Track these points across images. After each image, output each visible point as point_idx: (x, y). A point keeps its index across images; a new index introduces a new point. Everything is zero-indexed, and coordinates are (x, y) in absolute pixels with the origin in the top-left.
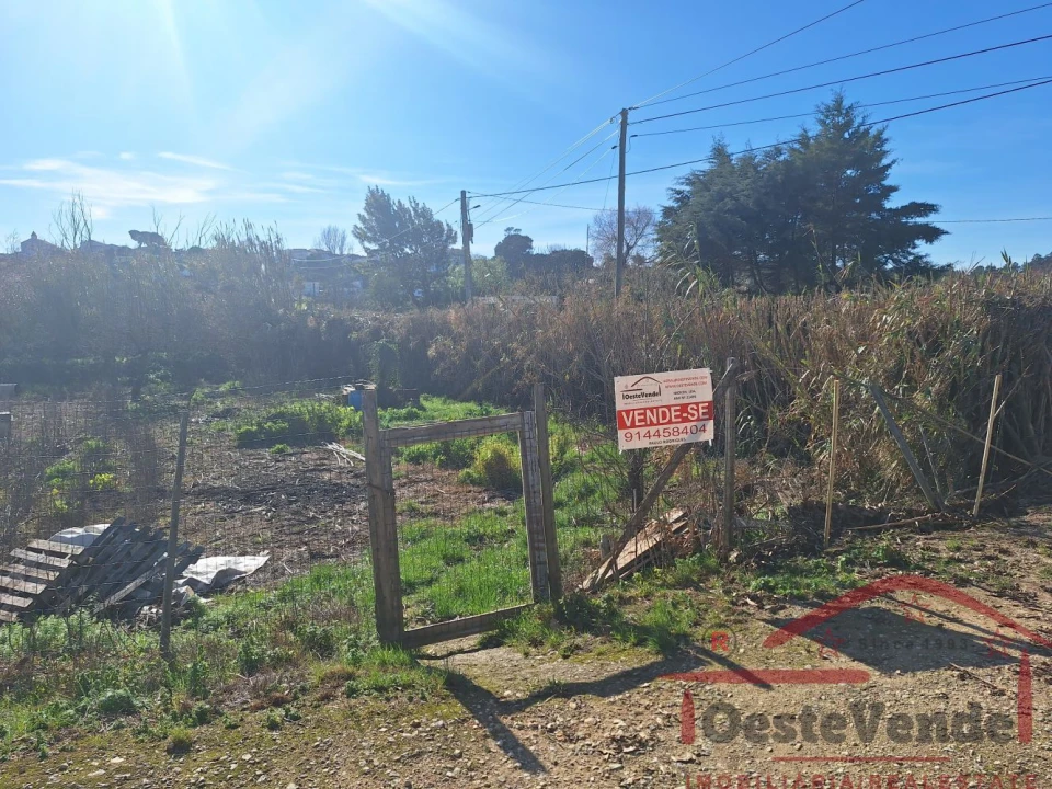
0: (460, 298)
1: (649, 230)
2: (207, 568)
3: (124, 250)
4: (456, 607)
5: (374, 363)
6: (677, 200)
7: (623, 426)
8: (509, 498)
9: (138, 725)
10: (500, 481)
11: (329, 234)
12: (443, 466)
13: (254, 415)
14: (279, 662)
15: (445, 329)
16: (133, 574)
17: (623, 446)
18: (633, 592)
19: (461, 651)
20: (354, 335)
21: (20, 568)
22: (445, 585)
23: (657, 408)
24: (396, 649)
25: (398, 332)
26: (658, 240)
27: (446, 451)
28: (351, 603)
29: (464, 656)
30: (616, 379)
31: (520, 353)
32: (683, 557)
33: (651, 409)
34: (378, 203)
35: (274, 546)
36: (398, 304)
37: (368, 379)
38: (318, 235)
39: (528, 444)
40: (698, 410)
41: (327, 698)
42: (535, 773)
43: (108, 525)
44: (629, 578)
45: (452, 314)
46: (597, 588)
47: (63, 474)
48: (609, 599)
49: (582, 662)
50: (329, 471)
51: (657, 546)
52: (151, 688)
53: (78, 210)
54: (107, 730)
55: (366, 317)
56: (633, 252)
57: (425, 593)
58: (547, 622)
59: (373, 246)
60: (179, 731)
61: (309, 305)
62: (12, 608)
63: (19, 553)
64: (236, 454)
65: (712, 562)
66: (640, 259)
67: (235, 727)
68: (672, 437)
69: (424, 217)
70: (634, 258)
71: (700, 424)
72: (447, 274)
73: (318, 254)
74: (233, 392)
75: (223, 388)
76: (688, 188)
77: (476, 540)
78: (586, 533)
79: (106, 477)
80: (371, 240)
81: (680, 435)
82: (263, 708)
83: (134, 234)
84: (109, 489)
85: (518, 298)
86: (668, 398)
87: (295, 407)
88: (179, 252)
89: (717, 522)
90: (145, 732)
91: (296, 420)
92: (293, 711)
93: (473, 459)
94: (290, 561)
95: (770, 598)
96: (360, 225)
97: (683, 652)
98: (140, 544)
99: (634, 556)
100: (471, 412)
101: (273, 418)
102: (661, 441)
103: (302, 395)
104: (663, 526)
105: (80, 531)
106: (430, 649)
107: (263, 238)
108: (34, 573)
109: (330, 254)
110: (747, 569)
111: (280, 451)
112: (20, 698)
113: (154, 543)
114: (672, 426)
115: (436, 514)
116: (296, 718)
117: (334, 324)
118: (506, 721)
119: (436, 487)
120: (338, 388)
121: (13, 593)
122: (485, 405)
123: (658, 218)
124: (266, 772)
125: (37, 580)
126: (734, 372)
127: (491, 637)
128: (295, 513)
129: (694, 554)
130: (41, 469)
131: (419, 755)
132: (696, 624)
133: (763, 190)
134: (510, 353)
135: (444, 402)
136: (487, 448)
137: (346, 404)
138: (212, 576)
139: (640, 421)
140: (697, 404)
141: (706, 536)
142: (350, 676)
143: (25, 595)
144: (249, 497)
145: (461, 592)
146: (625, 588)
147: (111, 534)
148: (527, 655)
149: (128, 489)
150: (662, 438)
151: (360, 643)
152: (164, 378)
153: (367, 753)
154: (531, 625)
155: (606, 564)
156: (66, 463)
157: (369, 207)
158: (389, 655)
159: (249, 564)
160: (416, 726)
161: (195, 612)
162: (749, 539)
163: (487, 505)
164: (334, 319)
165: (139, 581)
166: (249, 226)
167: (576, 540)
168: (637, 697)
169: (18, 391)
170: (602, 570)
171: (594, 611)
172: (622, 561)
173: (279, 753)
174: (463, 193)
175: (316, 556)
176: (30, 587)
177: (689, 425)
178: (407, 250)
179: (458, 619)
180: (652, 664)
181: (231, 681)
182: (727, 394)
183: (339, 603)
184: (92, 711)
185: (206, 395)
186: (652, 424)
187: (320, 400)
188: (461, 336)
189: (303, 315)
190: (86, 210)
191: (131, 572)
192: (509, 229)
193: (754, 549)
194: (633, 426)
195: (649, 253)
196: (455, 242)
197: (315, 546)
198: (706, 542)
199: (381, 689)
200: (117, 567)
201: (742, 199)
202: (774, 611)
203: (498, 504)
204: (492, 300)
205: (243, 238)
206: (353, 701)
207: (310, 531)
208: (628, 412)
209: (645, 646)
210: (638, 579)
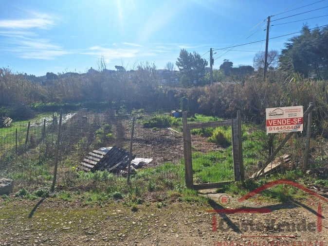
0: (209, 83)
1: (275, 58)
2: (137, 161)
3: (114, 71)
4: (208, 179)
5: (181, 104)
6: (287, 47)
7: (269, 125)
8: (224, 147)
9: (124, 202)
10: (222, 142)
11: (169, 65)
12: (202, 136)
13: (148, 118)
14: (159, 189)
15: (203, 93)
16: (118, 161)
17: (268, 132)
18: (270, 181)
19: (211, 193)
20: (176, 95)
21: (91, 157)
22: (204, 172)
23: (282, 119)
24: (192, 190)
25: (189, 94)
26: (280, 61)
27: (203, 132)
28: (177, 174)
29: (212, 194)
30: (267, 109)
31: (228, 101)
32: (289, 170)
33: (279, 120)
34: (184, 54)
35: (154, 156)
36: (189, 86)
37: (179, 109)
38: (166, 65)
39: (234, 130)
40: (297, 121)
41: (173, 201)
42: (238, 233)
43: (112, 147)
44: (269, 176)
45: (206, 88)
46: (257, 178)
47: (100, 133)
48: (262, 182)
49: (252, 201)
50: (168, 135)
51: (279, 167)
52: (126, 192)
53: (103, 60)
54: (116, 202)
55: (179, 90)
56: (269, 66)
57: (198, 174)
58: (239, 187)
59: (182, 68)
60: (134, 205)
61: (163, 86)
62: (89, 168)
63: (90, 153)
64: (143, 130)
65: (300, 173)
66: (272, 68)
67: (149, 206)
68: (287, 130)
69: (198, 58)
70: (269, 68)
71: (298, 125)
72: (205, 76)
73: (165, 71)
74: (142, 112)
75: (139, 111)
76: (292, 42)
77: (213, 159)
78: (251, 160)
79: (110, 134)
80: (181, 66)
81: (289, 129)
82: (155, 202)
83: (116, 67)
84: (111, 137)
85: (228, 82)
86: (286, 116)
87: (159, 116)
88: (128, 71)
89: (302, 160)
90: (125, 204)
91: (159, 120)
92: (164, 204)
93: (212, 134)
94: (158, 161)
95: (323, 187)
96: (178, 61)
97: (289, 202)
98: (120, 153)
99: (270, 169)
100: (211, 120)
101: (153, 120)
102: (282, 131)
103: (160, 113)
104: (281, 160)
105: (105, 148)
106: (201, 191)
107: (152, 66)
108: (94, 159)
109: (169, 71)
110: (314, 176)
111: (155, 129)
112: (94, 191)
113: (124, 153)
114: (287, 126)
115: (200, 151)
116: (165, 206)
117: (170, 92)
118: (228, 216)
119: (200, 142)
120: (171, 111)
121: (89, 164)
122: (216, 117)
123: (280, 54)
124: (158, 220)
125: (95, 161)
126: (312, 107)
127: (220, 190)
128: (159, 147)
129: (293, 170)
130: (94, 131)
131: (201, 222)
132: (294, 193)
133: (322, 42)
134: (225, 101)
135: (202, 116)
136: (217, 131)
137: (173, 116)
138: (138, 163)
139: (275, 124)
140: (297, 118)
141: (297, 164)
142: (179, 196)
143: (92, 164)
144: (147, 142)
145: (209, 175)
146: (267, 179)
147: (113, 150)
148: (233, 197)
149: (116, 138)
150: (283, 130)
151: (181, 186)
152: (124, 108)
153: (186, 219)
154: (233, 188)
155: (260, 171)
156: (100, 130)
157: (181, 56)
158: (190, 191)
159: (148, 161)
160: (200, 213)
161: (134, 173)
162: (314, 166)
163: (217, 149)
164: (170, 91)
165: (120, 163)
166: (147, 63)
167: (248, 162)
168: (273, 215)
169: (88, 110)
170: (258, 173)
171: (256, 185)
172: (266, 170)
173: (161, 215)
174: (211, 49)
175: (165, 160)
176: (93, 163)
177: (293, 126)
178: (192, 68)
179: (208, 183)
180: (278, 205)
181: (146, 193)
182: (309, 115)
183: (174, 174)
184: (112, 197)
185: (135, 113)
186: (279, 125)
187: (165, 115)
188: (208, 95)
189: (161, 89)
190: (105, 60)
191: (118, 160)
192: (225, 60)
193: (316, 170)
194: (272, 125)
195: (275, 66)
196: (207, 65)
197: (166, 157)
198: (297, 166)
199: (189, 201)
200: (114, 159)
201: (313, 45)
202: (324, 192)
203: (220, 149)
204: (219, 83)
205: (146, 67)
206: (181, 203)
207: (164, 153)
208: (271, 120)
209: (276, 198)
210: (272, 177)
